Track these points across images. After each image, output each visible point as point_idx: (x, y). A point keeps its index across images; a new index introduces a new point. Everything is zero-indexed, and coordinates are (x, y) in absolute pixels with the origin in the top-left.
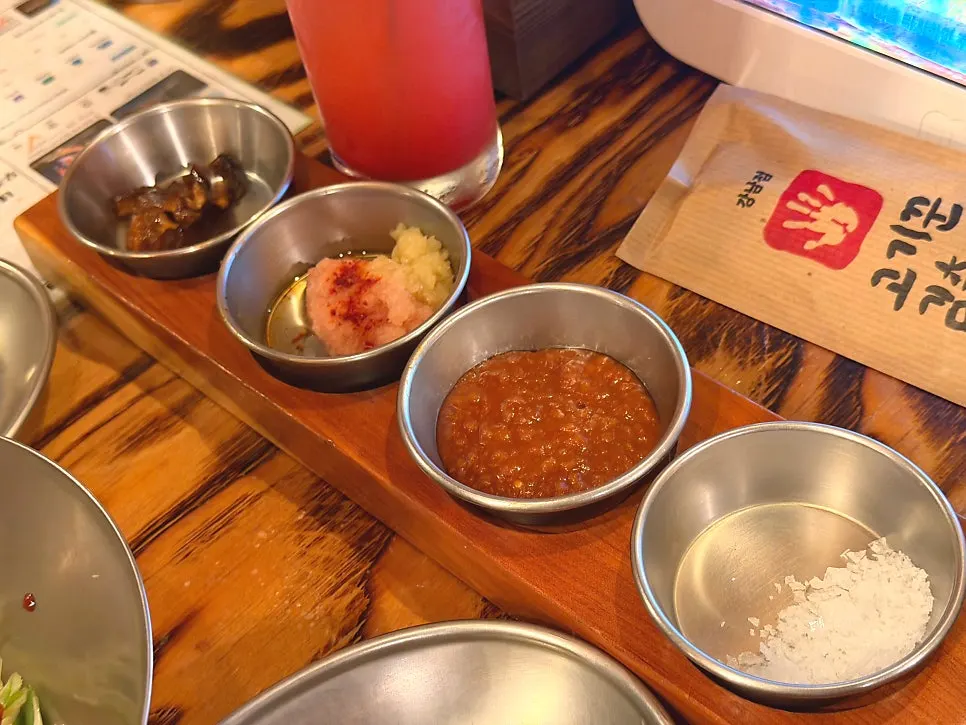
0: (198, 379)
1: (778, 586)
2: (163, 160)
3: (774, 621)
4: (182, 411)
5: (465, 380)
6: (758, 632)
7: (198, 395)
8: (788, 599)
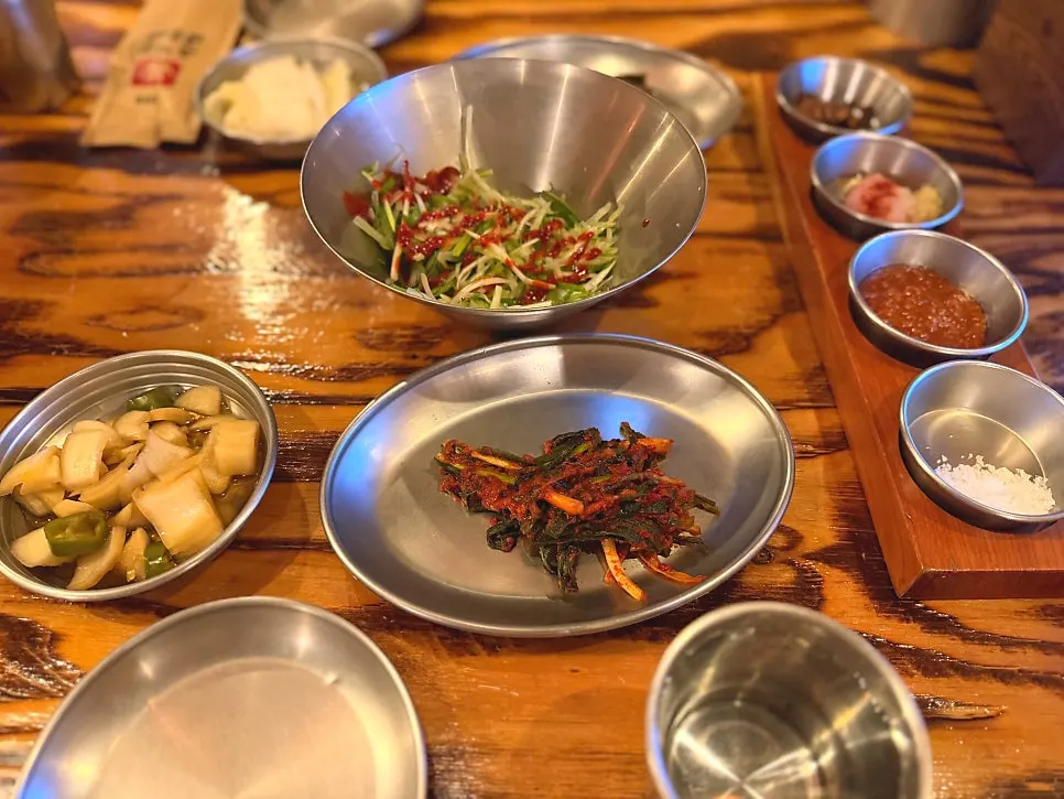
0: (776, 190)
1: (971, 456)
2: (840, 89)
3: (954, 465)
4: (756, 200)
5: (900, 267)
6: (941, 464)
7: (769, 198)
8: (972, 463)
